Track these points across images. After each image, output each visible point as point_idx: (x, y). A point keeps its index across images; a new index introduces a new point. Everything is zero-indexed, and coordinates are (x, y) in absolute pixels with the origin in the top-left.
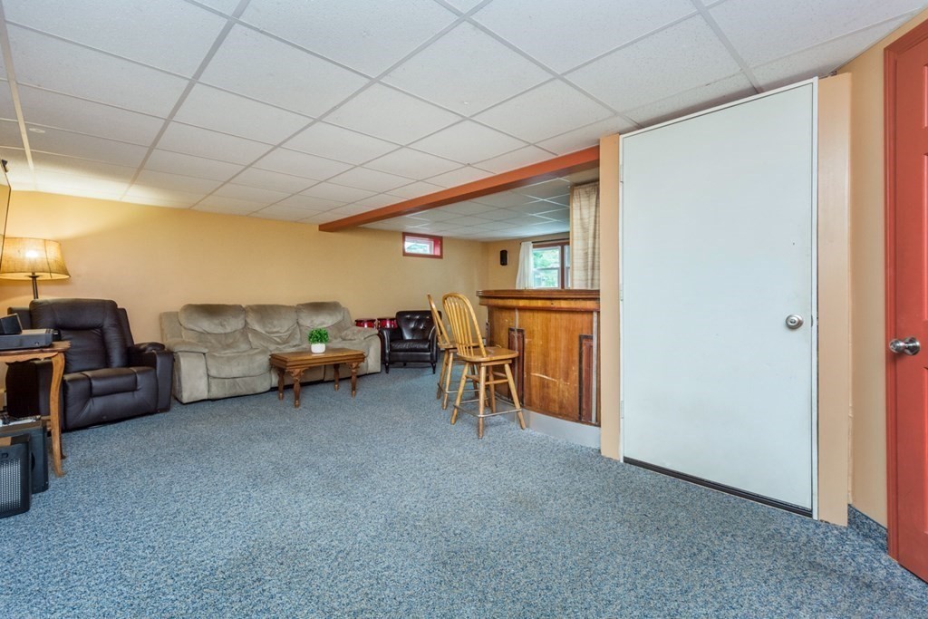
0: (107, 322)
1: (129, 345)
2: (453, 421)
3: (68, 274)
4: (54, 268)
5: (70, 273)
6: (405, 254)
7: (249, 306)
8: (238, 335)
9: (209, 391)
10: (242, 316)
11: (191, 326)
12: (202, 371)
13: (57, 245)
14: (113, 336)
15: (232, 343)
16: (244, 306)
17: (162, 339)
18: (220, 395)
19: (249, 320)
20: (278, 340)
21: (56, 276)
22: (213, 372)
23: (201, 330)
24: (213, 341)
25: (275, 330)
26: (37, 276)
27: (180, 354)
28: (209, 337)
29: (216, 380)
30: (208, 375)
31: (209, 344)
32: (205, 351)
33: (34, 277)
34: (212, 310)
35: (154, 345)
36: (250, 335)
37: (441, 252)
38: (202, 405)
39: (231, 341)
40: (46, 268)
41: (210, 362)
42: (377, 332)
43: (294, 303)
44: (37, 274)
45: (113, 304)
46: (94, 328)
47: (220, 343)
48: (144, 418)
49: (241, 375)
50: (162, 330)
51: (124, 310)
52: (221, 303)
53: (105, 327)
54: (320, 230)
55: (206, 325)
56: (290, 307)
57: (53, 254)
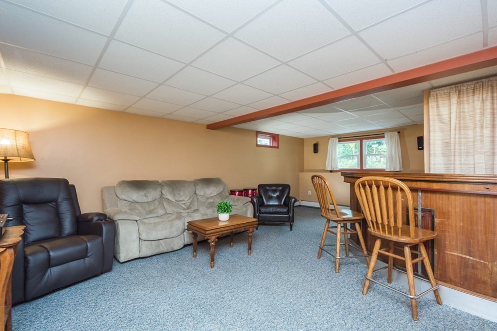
0: (62, 196)
1: (78, 214)
2: (365, 291)
3: (33, 158)
4: (22, 153)
5: (35, 158)
6: (258, 146)
7: (164, 182)
8: (157, 203)
9: (140, 252)
10: (159, 189)
11: (124, 197)
12: (135, 236)
13: (25, 135)
14: (65, 207)
15: (153, 209)
16: (160, 182)
17: (103, 210)
18: (149, 254)
19: (164, 192)
20: (184, 206)
21: (24, 160)
22: (144, 236)
23: (131, 200)
24: (140, 208)
25: (181, 199)
26: (9, 160)
27: (118, 221)
28: (137, 206)
29: (146, 242)
30: (140, 238)
31: (138, 211)
32: (137, 218)
33: (6, 161)
34: (138, 185)
35: (98, 214)
36: (165, 203)
37: (278, 145)
38: (134, 262)
39: (152, 208)
40: (16, 153)
41: (142, 228)
42: (250, 199)
43: (192, 179)
44: (8, 158)
45: (65, 182)
46: (51, 201)
47: (144, 209)
48: (90, 281)
49: (164, 237)
50: (103, 201)
51: (73, 186)
52: (145, 179)
53: (60, 200)
54: (207, 128)
55: (135, 196)
56: (190, 182)
57: (22, 142)
